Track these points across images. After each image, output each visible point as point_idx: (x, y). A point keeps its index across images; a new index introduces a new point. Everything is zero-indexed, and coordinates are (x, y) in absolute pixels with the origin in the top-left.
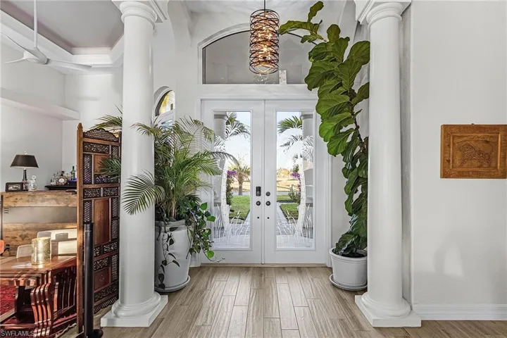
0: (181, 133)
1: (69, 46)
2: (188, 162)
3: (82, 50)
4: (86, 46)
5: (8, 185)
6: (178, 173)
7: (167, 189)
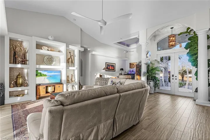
0: (152, 63)
1: (128, 46)
2: (153, 69)
3: (131, 45)
4: (132, 44)
5: (120, 74)
6: (151, 71)
7: (149, 74)
